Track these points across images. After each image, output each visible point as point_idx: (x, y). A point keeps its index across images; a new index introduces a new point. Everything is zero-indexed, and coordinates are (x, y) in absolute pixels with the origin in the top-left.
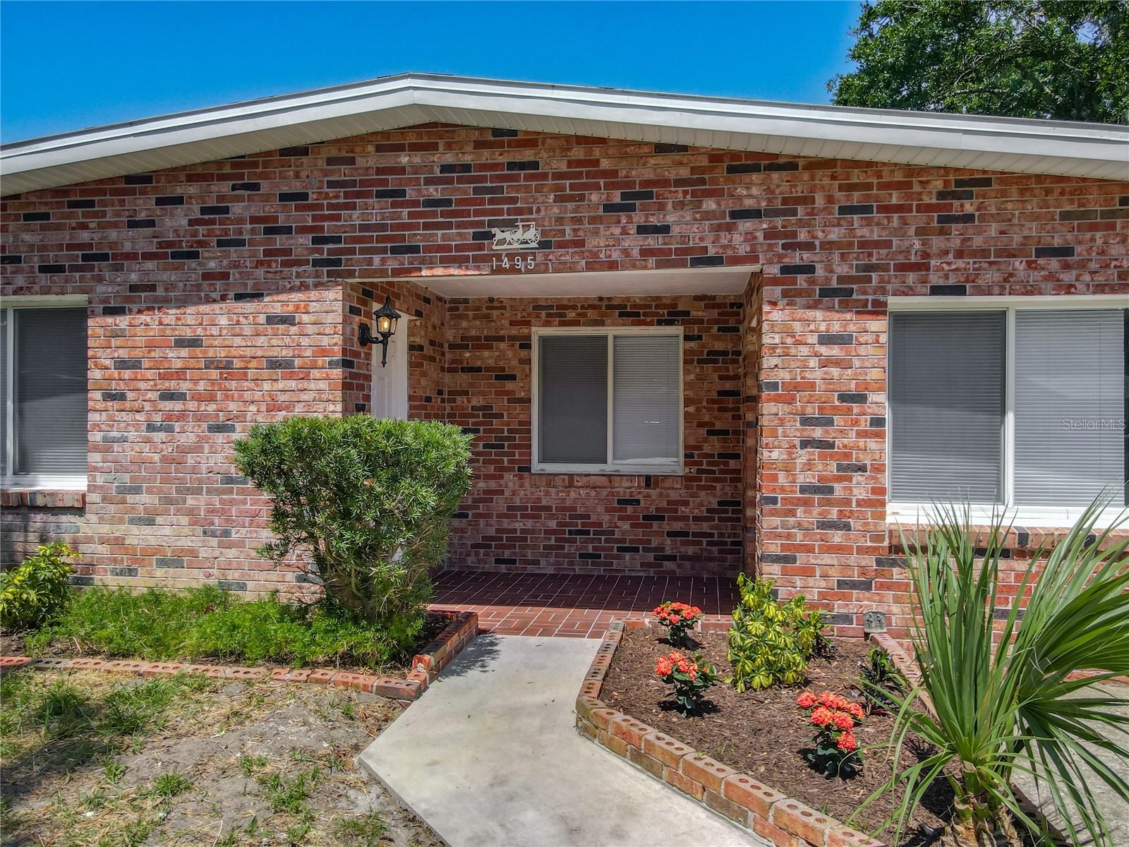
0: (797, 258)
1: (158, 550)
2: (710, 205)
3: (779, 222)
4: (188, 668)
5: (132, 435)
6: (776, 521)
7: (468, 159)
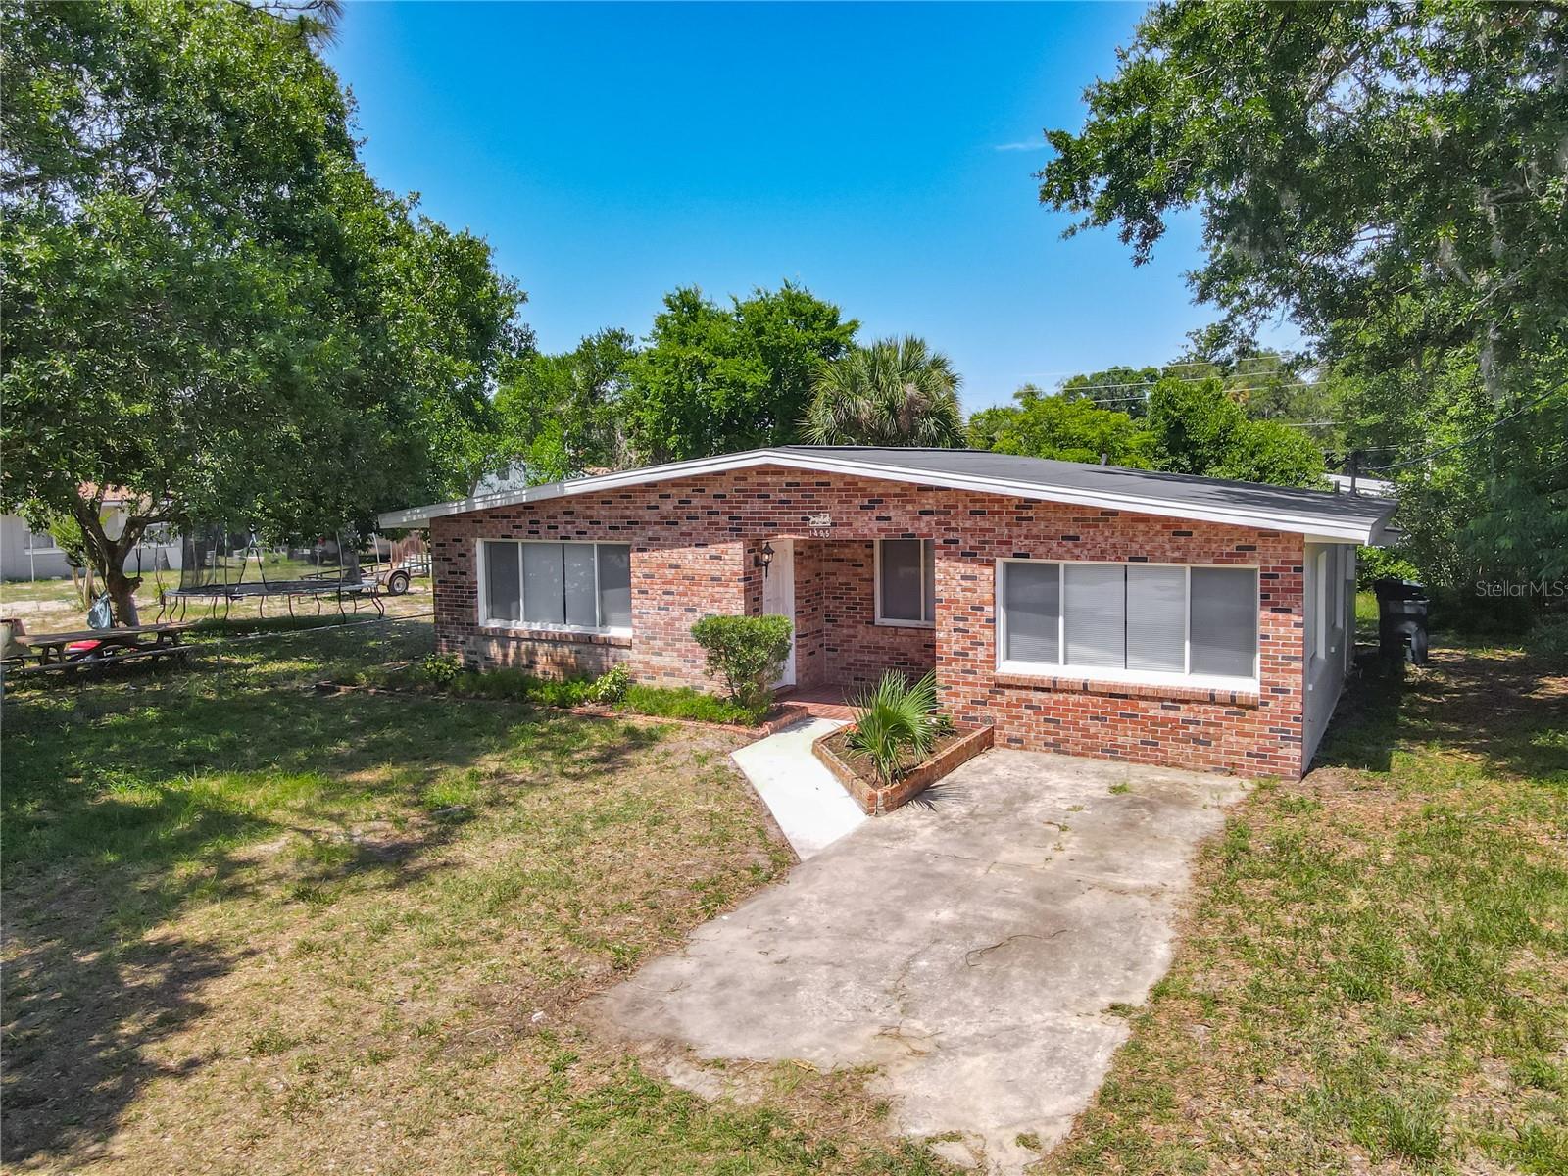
0: (951, 536)
1: (664, 668)
2: (909, 507)
3: (942, 517)
4: (675, 721)
5: (651, 611)
6: (943, 668)
7: (798, 480)
